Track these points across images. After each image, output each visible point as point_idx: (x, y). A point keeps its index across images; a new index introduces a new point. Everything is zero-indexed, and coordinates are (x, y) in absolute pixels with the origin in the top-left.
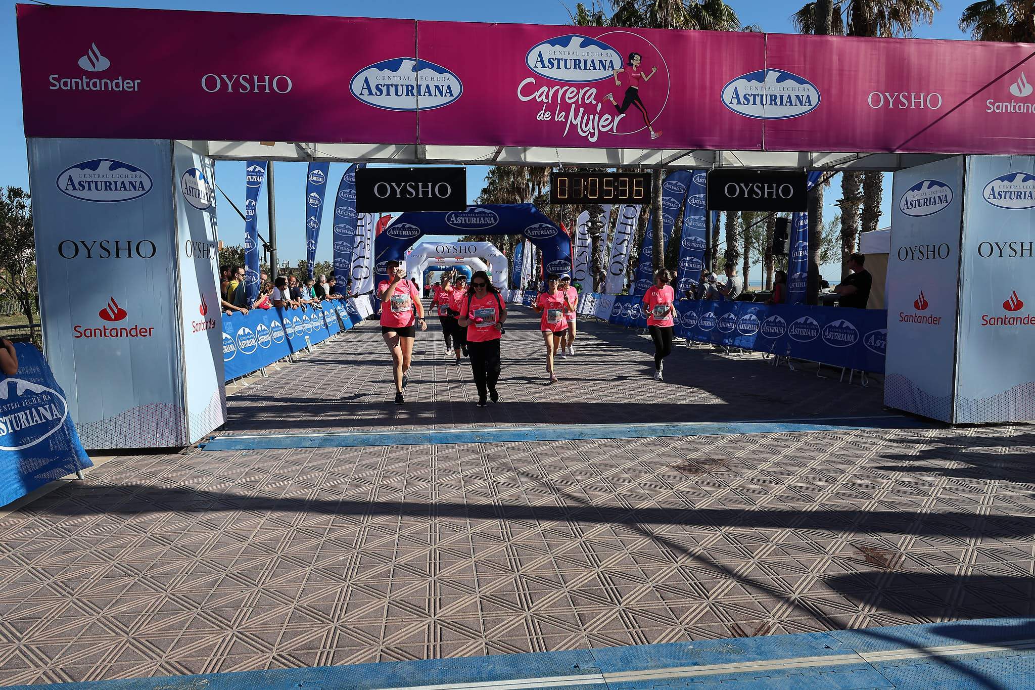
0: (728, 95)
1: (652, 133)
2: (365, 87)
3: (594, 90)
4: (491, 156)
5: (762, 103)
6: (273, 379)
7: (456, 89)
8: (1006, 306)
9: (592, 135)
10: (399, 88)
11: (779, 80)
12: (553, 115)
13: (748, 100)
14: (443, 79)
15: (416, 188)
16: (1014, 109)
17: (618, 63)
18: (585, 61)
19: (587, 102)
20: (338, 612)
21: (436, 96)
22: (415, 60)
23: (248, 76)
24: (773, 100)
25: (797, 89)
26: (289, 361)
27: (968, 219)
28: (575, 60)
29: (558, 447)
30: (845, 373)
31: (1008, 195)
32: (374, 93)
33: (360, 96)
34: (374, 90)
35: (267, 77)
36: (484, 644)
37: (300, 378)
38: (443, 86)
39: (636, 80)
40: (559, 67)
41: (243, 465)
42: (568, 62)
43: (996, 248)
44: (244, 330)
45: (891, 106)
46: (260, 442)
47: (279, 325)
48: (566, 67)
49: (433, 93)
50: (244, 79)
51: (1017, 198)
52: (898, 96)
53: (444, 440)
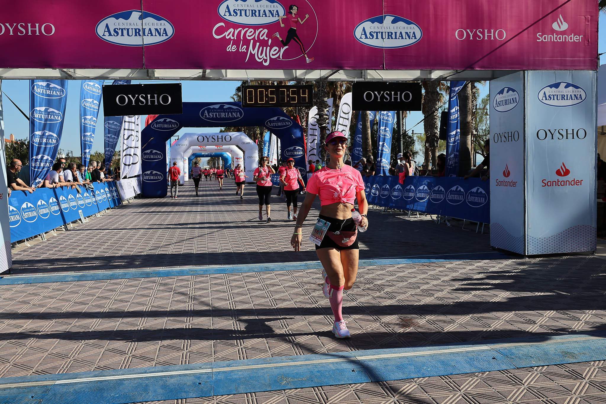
0: (358, 33)
1: (307, 59)
2: (106, 30)
3: (266, 31)
4: (201, 74)
5: (382, 38)
6: (50, 242)
7: (170, 31)
8: (558, 173)
9: (266, 61)
10: (130, 31)
11: (394, 22)
12: (238, 47)
13: (373, 36)
14: (161, 24)
15: (146, 98)
16: (556, 39)
17: (282, 12)
18: (259, 11)
19: (262, 38)
20: (74, 354)
21: (156, 36)
22: (141, 12)
23: (24, 24)
24: (390, 35)
25: (406, 28)
26: (66, 230)
27: (529, 114)
28: (252, 11)
29: (246, 276)
30: (479, 226)
31: (555, 97)
32: (113, 35)
33: (103, 37)
34: (112, 32)
35: (37, 25)
36: (154, 363)
37: (71, 241)
38: (160, 29)
39: (294, 23)
40: (241, 15)
41: (22, 292)
42: (248, 11)
43: (549, 134)
44: (27, 204)
45: (471, 39)
46: (36, 279)
47: (56, 201)
48: (246, 15)
49: (154, 34)
50: (21, 26)
51: (562, 99)
52: (476, 31)
53: (168, 275)
